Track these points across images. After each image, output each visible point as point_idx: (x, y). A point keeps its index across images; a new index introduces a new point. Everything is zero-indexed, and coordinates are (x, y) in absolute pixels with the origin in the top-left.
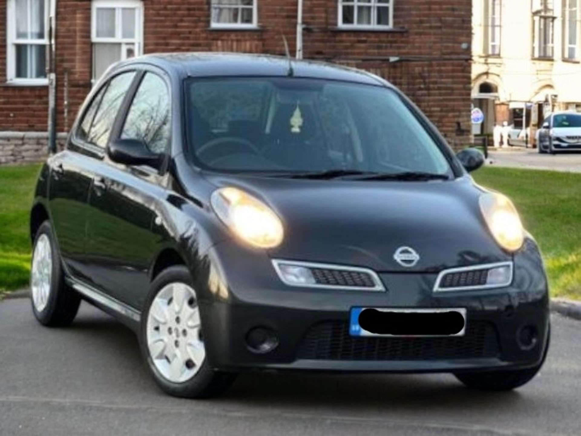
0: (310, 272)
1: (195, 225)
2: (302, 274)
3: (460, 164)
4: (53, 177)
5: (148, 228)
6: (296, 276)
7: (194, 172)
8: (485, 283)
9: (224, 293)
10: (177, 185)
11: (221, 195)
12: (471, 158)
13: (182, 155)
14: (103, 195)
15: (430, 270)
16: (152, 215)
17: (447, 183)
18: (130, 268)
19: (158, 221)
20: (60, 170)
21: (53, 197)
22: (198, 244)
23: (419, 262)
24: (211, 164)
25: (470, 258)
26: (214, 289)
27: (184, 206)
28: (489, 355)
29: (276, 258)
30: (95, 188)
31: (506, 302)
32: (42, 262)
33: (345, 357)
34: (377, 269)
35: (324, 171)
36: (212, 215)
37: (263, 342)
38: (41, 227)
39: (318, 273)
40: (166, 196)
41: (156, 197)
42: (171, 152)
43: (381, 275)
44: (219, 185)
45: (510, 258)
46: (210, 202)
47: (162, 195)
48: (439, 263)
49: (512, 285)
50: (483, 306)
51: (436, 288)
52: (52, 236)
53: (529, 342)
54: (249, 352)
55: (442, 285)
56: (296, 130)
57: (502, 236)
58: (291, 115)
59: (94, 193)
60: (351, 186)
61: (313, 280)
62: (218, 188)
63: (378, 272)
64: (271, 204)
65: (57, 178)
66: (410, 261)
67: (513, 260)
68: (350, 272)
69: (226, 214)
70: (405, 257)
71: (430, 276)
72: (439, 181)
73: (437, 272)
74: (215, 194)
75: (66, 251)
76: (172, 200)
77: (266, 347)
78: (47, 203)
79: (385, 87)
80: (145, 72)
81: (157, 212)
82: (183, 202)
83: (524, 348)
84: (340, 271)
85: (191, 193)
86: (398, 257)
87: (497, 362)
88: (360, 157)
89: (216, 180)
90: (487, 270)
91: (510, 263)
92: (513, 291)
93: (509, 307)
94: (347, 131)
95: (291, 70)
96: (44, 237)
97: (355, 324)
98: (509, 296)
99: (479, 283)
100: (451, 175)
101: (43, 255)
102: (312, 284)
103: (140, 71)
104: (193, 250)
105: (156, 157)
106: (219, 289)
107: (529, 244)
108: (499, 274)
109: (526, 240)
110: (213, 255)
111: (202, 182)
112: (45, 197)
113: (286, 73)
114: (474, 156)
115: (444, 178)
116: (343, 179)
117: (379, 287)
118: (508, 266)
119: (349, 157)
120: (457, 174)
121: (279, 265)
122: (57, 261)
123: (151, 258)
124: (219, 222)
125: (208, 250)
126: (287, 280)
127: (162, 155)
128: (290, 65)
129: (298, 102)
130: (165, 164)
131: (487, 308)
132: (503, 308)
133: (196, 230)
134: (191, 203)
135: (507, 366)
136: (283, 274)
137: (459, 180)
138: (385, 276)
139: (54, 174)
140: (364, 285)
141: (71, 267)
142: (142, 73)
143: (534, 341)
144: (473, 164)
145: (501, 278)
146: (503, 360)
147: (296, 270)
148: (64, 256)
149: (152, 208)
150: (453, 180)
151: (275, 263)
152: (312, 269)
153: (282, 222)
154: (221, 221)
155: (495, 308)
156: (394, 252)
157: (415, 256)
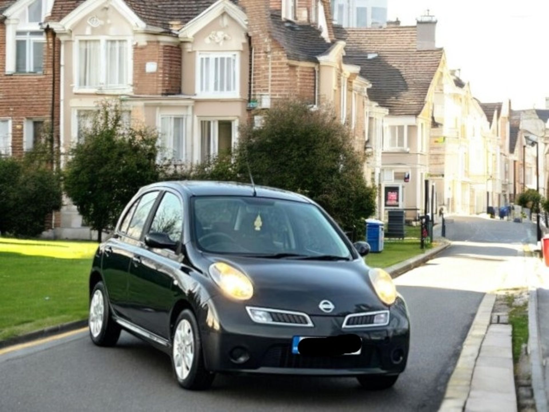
0: (269, 314)
1: (199, 285)
2: (264, 315)
3: (356, 251)
4: (105, 255)
5: (169, 287)
6: (260, 317)
7: (199, 253)
8: (373, 323)
9: (217, 327)
10: (186, 261)
11: (215, 267)
12: (362, 248)
13: (190, 243)
14: (139, 266)
15: (341, 315)
16: (171, 280)
17: (348, 262)
18: (149, 310)
19: (176, 282)
20: (110, 251)
21: (105, 268)
22: (200, 297)
23: (334, 310)
24: (207, 248)
25: (364, 308)
26: (210, 324)
27: (190, 273)
28: (374, 367)
29: (249, 305)
30: (133, 262)
31: (385, 335)
32: (97, 306)
33: (290, 366)
34: (309, 313)
35: (276, 254)
36: (209, 279)
37: (240, 356)
38: (96, 286)
39: (274, 316)
40: (180, 268)
41: (174, 268)
42: (183, 241)
43: (312, 317)
44: (213, 261)
45: (388, 308)
46: (208, 271)
47: (177, 267)
48: (345, 311)
49: (389, 325)
50: (370, 337)
51: (344, 325)
52: (104, 291)
53: (398, 359)
54: (232, 362)
55: (348, 324)
56: (258, 228)
57: (383, 295)
58: (255, 220)
59: (133, 265)
60: (294, 263)
61: (271, 320)
62: (213, 263)
63: (310, 315)
64: (246, 274)
65: (108, 256)
66: (329, 309)
67: (389, 309)
68: (293, 315)
69: (219, 279)
70: (326, 306)
71: (340, 319)
72: (344, 261)
73: (344, 316)
74: (212, 266)
75: (113, 300)
76: (183, 269)
77: (242, 359)
78: (101, 271)
79: (310, 204)
80: (166, 192)
81: (174, 278)
82: (191, 271)
83: (396, 363)
84: (287, 315)
85: (195, 265)
86: (322, 306)
87: (379, 371)
88: (294, 246)
89: (211, 258)
90: (374, 315)
91: (388, 312)
92: (389, 328)
93: (387, 338)
94: (286, 230)
95: (255, 193)
96: (99, 291)
97: (295, 346)
98: (387, 332)
99: (370, 323)
100: (351, 258)
101: (98, 302)
102: (270, 322)
103: (162, 191)
104: (197, 301)
105: (174, 244)
106: (213, 324)
107: (398, 301)
108: (381, 318)
109: (397, 298)
110: (210, 303)
111: (203, 259)
112: (100, 267)
113: (252, 195)
114: (364, 246)
115: (347, 259)
116: (288, 259)
117: (310, 324)
118: (386, 314)
119: (287, 245)
120: (355, 257)
121: (251, 310)
122: (107, 306)
123: (171, 305)
124: (214, 283)
125: (207, 301)
126: (255, 319)
127: (177, 243)
128: (254, 189)
129: (259, 212)
130: (180, 248)
131: (373, 338)
132: (383, 338)
133: (200, 288)
134: (195, 272)
135: (385, 374)
136: (253, 316)
137: (355, 261)
138: (314, 318)
139: (106, 253)
140: (301, 323)
141: (115, 310)
142: (163, 192)
143: (401, 358)
144: (364, 251)
145: (382, 321)
146: (383, 369)
147: (261, 313)
148: (111, 302)
149: (171, 275)
150: (352, 261)
151: (248, 309)
152: (270, 313)
153: (252, 283)
154: (215, 283)
155: (378, 338)
156: (319, 303)
157: (331, 306)
